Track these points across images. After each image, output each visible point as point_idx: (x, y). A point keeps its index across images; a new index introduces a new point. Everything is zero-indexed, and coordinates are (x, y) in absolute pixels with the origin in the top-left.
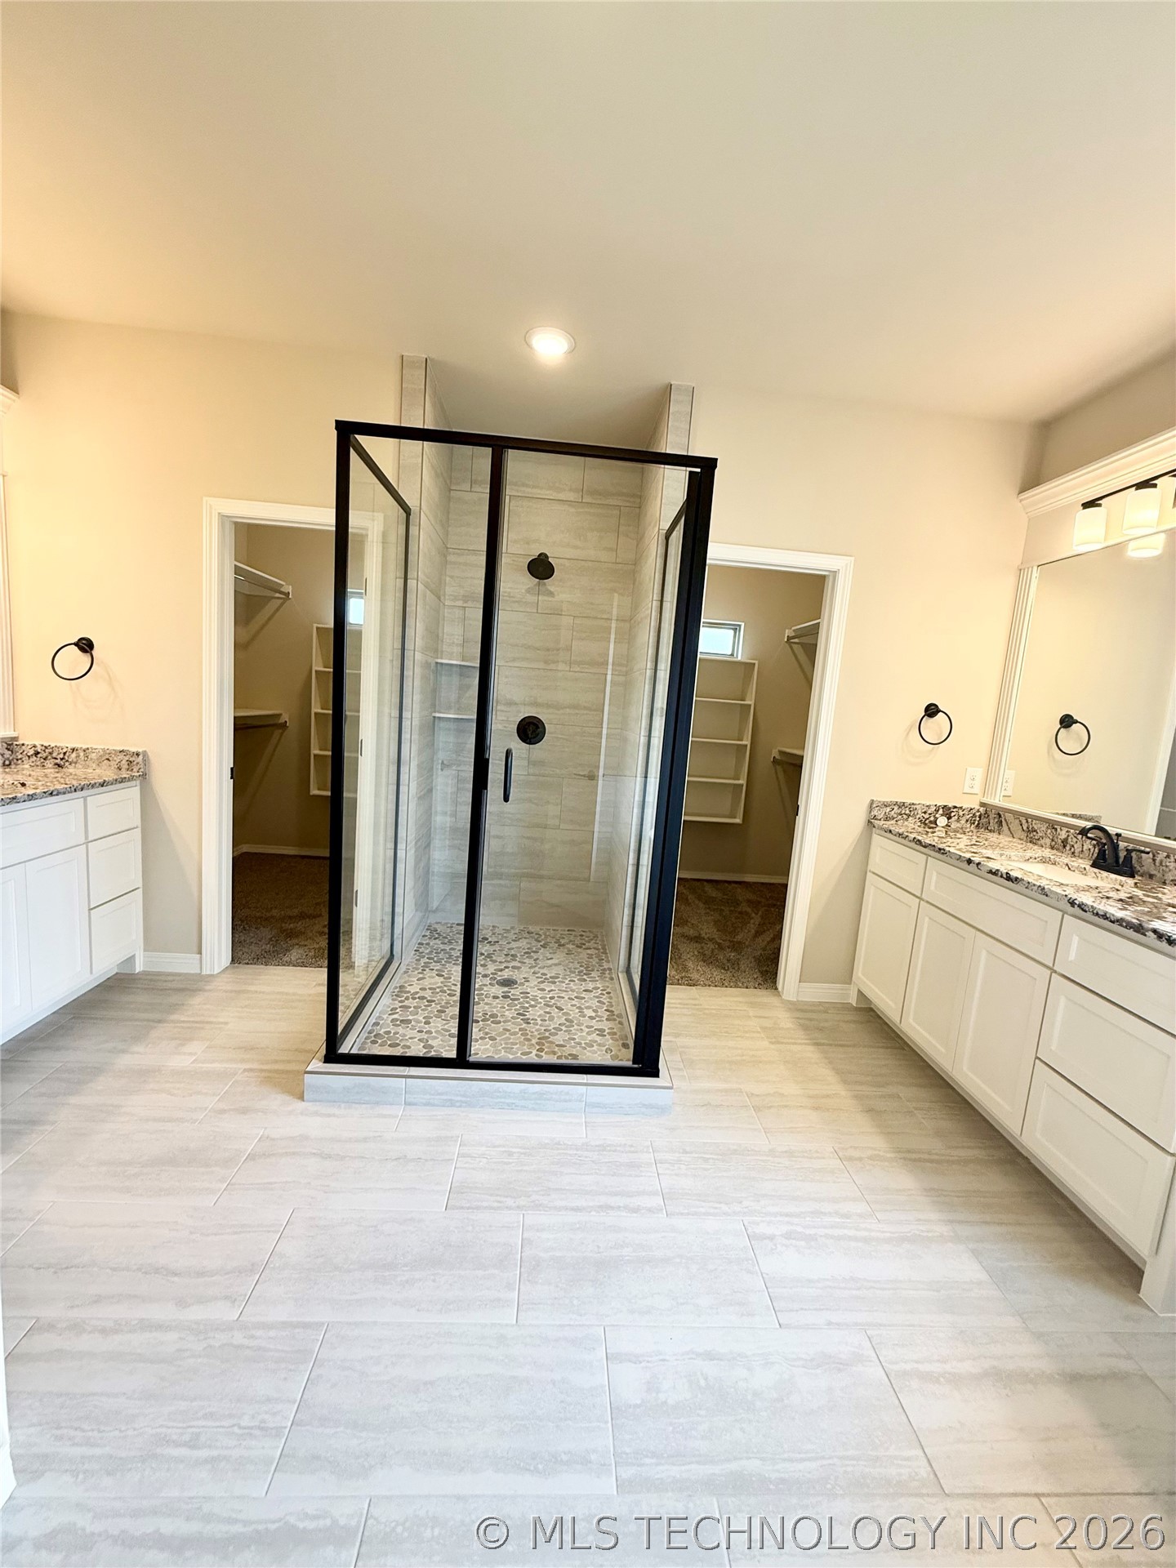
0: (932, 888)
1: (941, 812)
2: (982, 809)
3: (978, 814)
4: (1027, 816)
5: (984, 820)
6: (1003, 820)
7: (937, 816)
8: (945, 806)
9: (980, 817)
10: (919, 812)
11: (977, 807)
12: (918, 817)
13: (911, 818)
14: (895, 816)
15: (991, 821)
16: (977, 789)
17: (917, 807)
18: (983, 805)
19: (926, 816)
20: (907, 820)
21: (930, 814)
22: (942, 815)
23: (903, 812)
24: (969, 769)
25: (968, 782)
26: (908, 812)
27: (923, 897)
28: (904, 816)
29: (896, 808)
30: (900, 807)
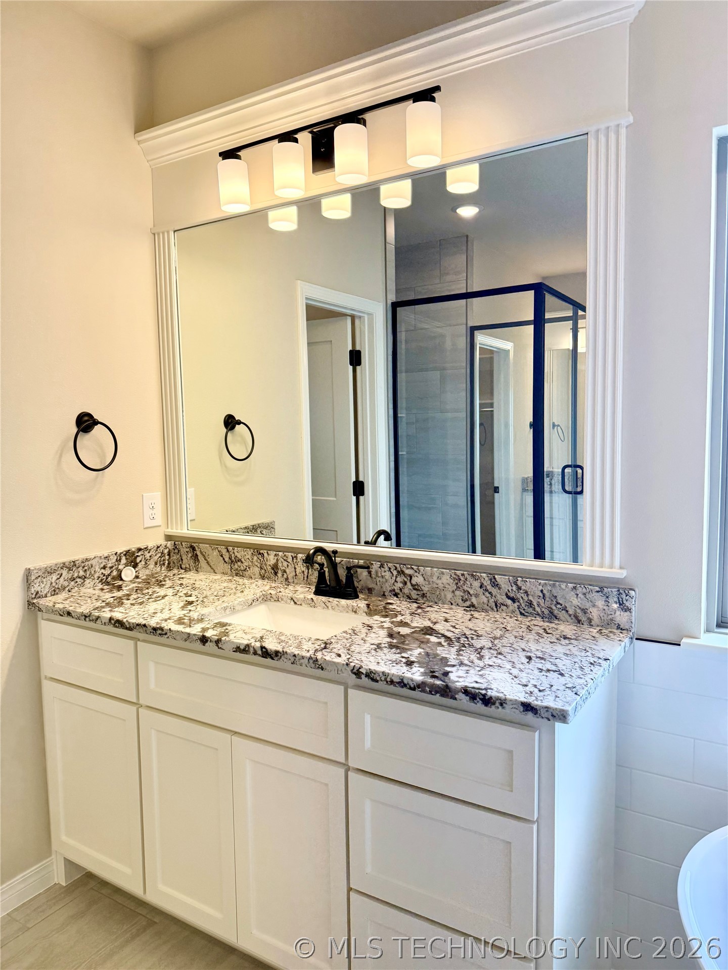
0: (152, 686)
1: (124, 561)
2: (169, 544)
3: (166, 551)
4: (227, 545)
5: (175, 557)
6: (199, 553)
7: (121, 567)
8: (128, 552)
9: (169, 555)
10: (97, 569)
11: (163, 543)
12: (96, 576)
13: (87, 581)
14: (66, 584)
15: (184, 557)
16: (159, 520)
17: (94, 562)
18: (168, 538)
19: (107, 572)
20: (83, 584)
21: (111, 568)
22: (126, 565)
23: (76, 575)
24: (144, 495)
25: (148, 513)
26: (82, 573)
27: (141, 702)
28: (78, 580)
29: (65, 572)
30: (70, 569)
